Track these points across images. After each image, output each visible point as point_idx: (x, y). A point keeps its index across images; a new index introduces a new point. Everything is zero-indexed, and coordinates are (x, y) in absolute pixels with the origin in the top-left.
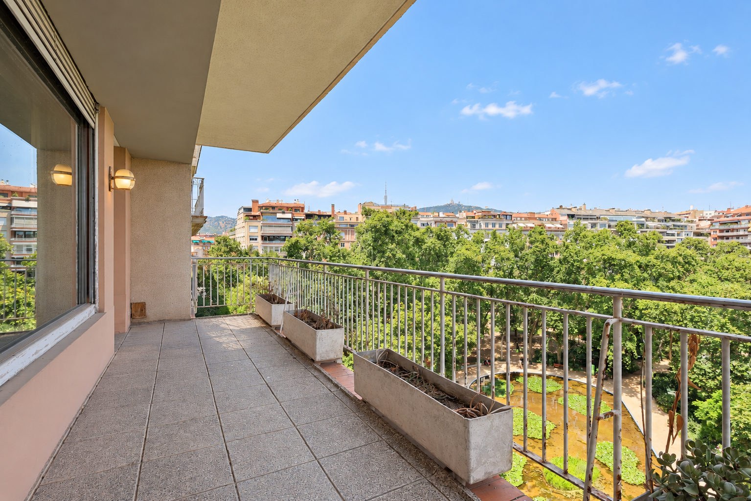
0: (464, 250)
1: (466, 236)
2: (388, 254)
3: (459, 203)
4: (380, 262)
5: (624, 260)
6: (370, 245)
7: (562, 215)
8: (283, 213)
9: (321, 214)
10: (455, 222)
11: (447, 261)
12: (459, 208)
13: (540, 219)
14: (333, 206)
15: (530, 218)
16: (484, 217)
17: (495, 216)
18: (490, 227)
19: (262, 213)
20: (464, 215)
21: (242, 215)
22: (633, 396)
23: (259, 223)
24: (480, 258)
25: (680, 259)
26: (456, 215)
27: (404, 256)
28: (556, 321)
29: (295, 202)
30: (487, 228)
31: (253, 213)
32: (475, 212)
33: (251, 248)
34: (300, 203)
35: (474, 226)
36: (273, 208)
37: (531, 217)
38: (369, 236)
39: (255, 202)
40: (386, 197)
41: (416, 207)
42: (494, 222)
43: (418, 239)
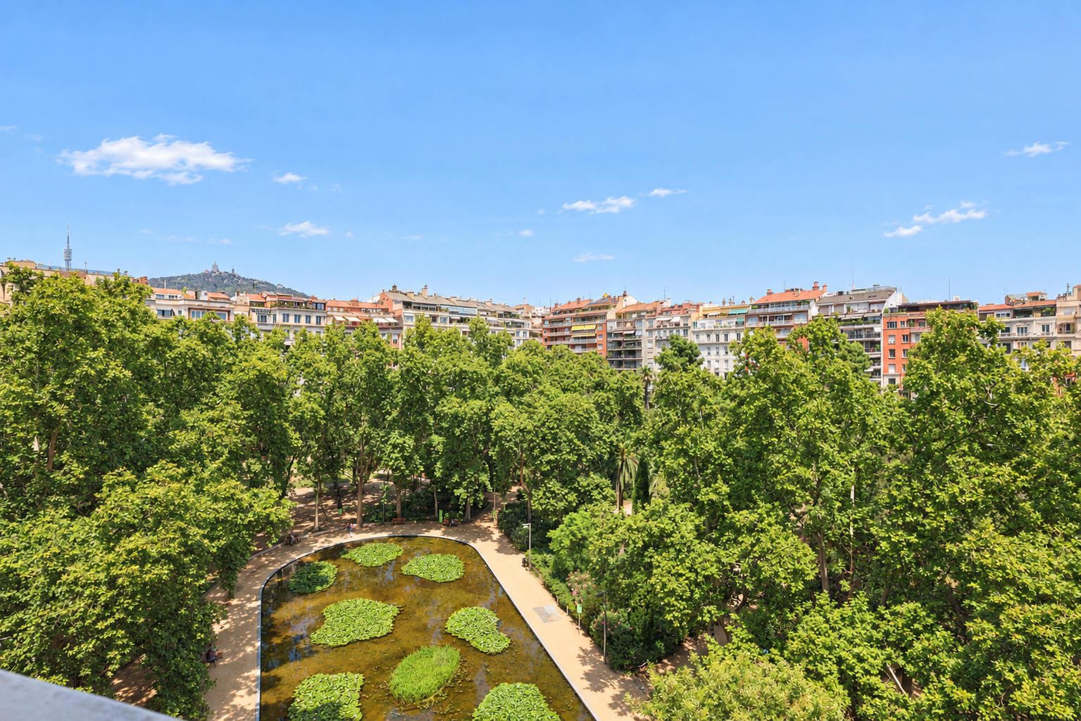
1: (253, 336)
5: (475, 372)
7: (397, 302)
10: (229, 312)
13: (366, 311)
15: (352, 309)
16: (281, 304)
17: (299, 304)
18: (292, 321)
20: (247, 298)
22: (487, 540)
25: (530, 368)
26: (232, 299)
28: (397, 459)
30: (285, 322)
32: (265, 295)
35: (263, 318)
37: (354, 307)
40: (68, 253)
42: (298, 313)
43: (157, 339)
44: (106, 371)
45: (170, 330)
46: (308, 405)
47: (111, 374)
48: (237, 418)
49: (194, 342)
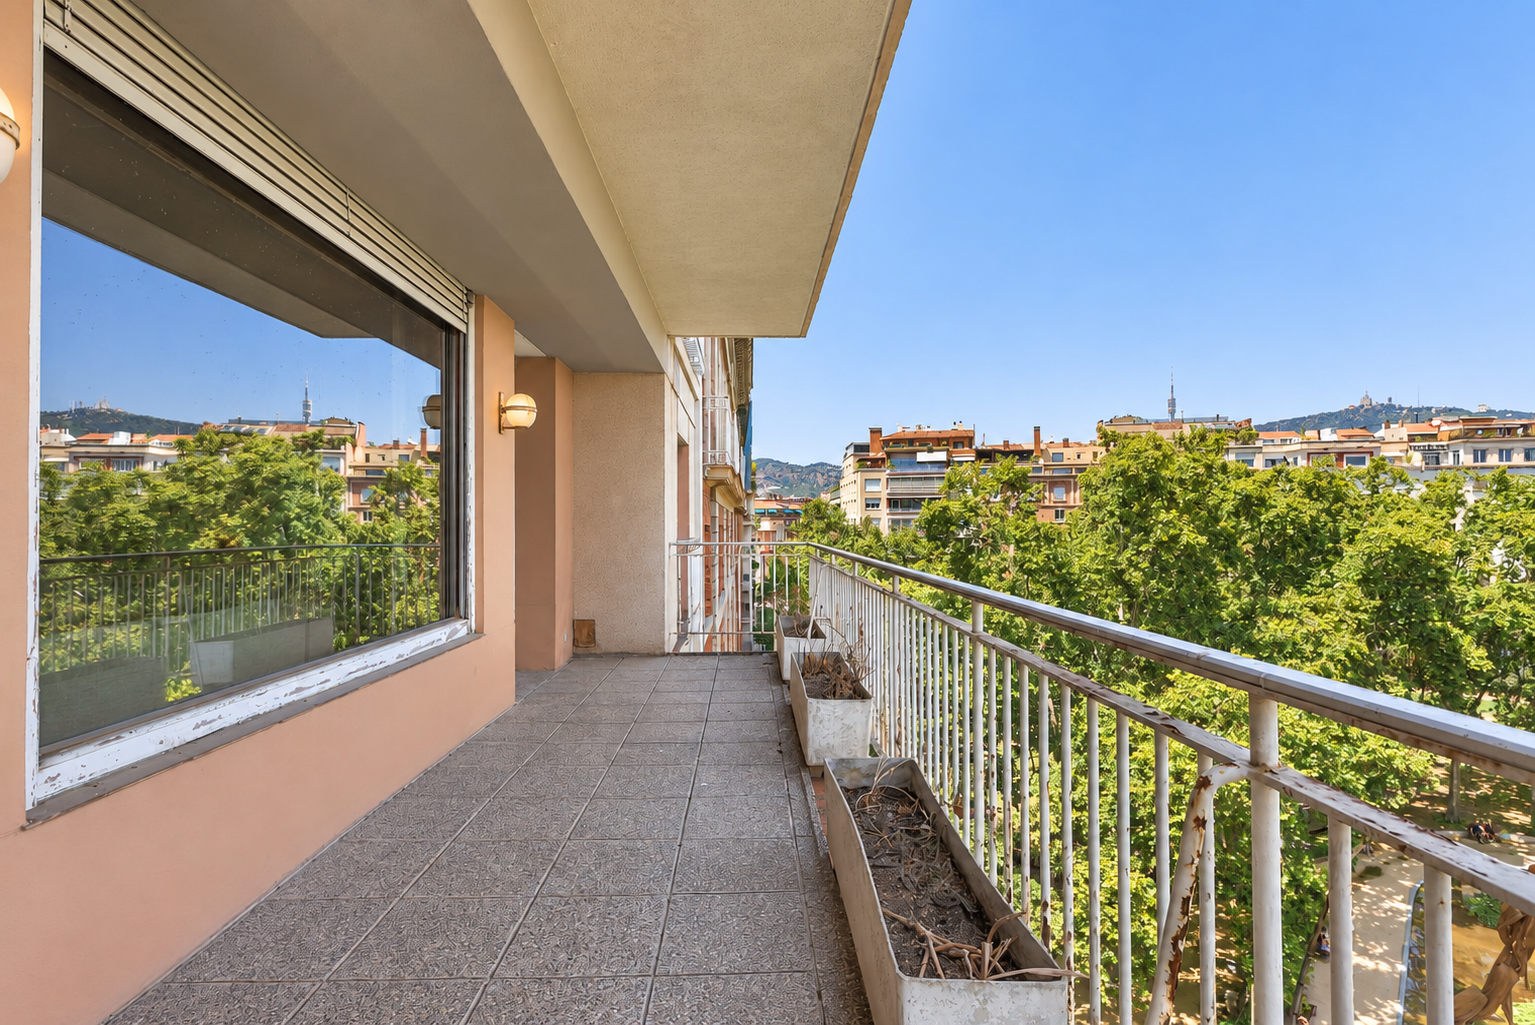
0: (1391, 527)
2: (1158, 533)
3: (1390, 400)
4: (1139, 553)
6: (1112, 514)
8: (930, 451)
9: (1012, 449)
10: (1370, 453)
11: (1339, 554)
12: (1389, 413)
14: (1037, 430)
16: (1467, 436)
17: (1510, 431)
18: (1493, 460)
19: (889, 454)
20: (1401, 431)
21: (851, 460)
23: (883, 475)
24: (1448, 548)
26: (1376, 435)
27: (1203, 540)
29: (956, 427)
30: (1479, 464)
31: (872, 455)
32: (1438, 422)
33: (868, 521)
34: (965, 427)
35: (1433, 460)
36: (911, 442)
38: (1111, 495)
39: (876, 432)
40: (1172, 403)
41: (1249, 421)
42: (1483, 446)
43: (1248, 497)
44: (1179, 535)
45: (1267, 484)
46: (1505, 604)
47: (1184, 540)
48: (1354, 609)
49: (1297, 498)
